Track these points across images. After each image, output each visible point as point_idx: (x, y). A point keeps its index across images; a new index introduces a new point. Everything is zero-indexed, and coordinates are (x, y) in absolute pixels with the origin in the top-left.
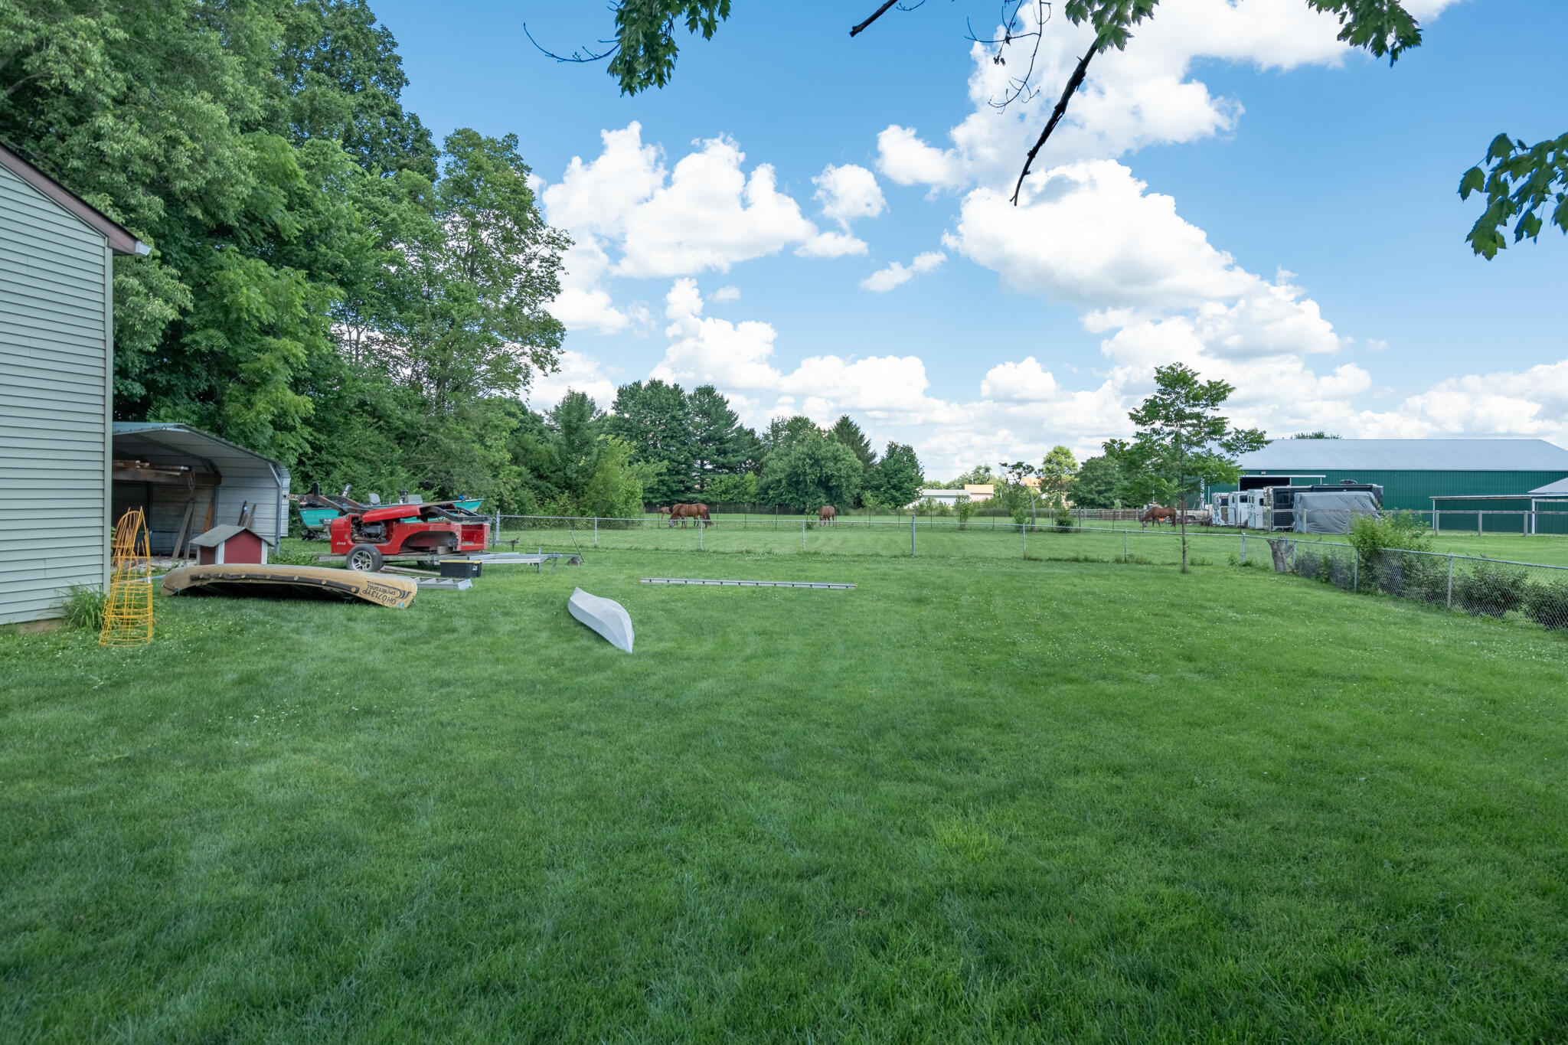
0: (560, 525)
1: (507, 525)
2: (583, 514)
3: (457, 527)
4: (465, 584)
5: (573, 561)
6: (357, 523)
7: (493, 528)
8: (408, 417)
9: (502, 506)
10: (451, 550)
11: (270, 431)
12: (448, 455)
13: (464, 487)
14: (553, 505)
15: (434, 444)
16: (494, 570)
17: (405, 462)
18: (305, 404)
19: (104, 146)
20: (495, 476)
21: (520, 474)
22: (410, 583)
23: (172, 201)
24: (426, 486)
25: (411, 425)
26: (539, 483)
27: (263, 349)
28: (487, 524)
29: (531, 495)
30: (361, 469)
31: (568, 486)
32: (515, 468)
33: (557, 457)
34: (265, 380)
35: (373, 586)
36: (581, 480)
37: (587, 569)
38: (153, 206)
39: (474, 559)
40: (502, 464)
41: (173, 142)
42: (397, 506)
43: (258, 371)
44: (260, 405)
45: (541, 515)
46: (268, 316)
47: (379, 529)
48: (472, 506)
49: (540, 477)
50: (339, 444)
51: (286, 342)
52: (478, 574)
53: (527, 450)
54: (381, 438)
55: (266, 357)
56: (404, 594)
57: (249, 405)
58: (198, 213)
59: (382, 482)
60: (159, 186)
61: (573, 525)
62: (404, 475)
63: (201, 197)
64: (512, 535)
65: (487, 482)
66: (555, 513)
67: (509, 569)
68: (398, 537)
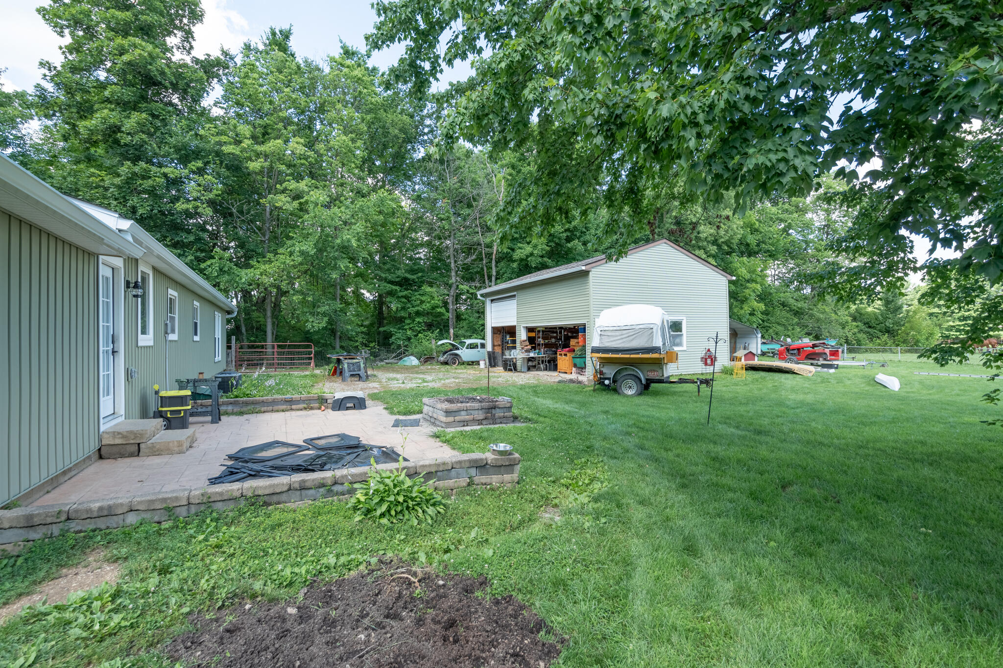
0: (884, 351)
1: (850, 351)
2: (897, 345)
3: (827, 351)
4: (832, 371)
5: (883, 366)
6: (788, 350)
7: (843, 352)
8: (799, 306)
9: (847, 342)
10: (825, 359)
11: (748, 316)
12: (818, 320)
13: (828, 334)
14: (878, 341)
15: (812, 316)
16: (843, 367)
17: (798, 324)
18: (762, 306)
19: (701, 235)
20: (843, 328)
21: (857, 326)
22: (812, 368)
23: (719, 246)
24: (808, 334)
25: (801, 309)
26: (870, 330)
27: (746, 288)
28: (840, 350)
29: (865, 336)
30: (780, 328)
31: (888, 331)
32: (854, 323)
33: (880, 317)
34: (747, 299)
35: (800, 369)
36: (896, 328)
37: (888, 369)
38: (713, 249)
39: (835, 362)
40: (847, 322)
41: (718, 227)
42: (798, 343)
43: (744, 296)
44: (746, 308)
45: (871, 345)
46: (748, 276)
47: (795, 352)
48: (833, 342)
49: (870, 327)
50: (771, 319)
51: (754, 285)
52: (837, 368)
53: (861, 314)
54: (788, 315)
55: (747, 291)
56: (810, 372)
57: (742, 308)
58: (726, 248)
59: (789, 333)
60: (715, 242)
61: (891, 351)
62: (799, 330)
63: (727, 243)
64: (853, 355)
65: (839, 332)
66: (879, 345)
67: (851, 367)
68: (803, 355)
